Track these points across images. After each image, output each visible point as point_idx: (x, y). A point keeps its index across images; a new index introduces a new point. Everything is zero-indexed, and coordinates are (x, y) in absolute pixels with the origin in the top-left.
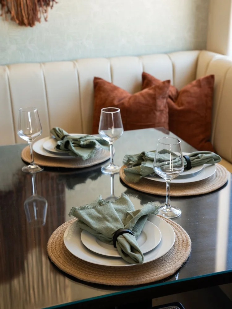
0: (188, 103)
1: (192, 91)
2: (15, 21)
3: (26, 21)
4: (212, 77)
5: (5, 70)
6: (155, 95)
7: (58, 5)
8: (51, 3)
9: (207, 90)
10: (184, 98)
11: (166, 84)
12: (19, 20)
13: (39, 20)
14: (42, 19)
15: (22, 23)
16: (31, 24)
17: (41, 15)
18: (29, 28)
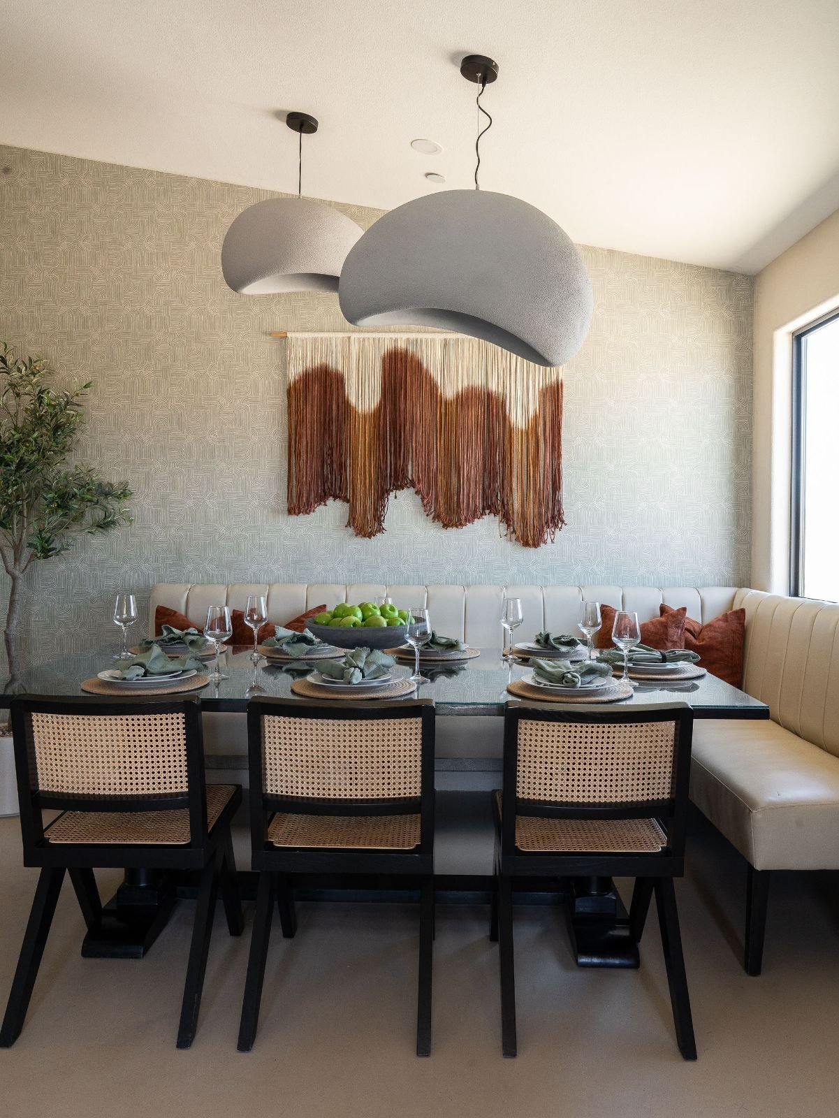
0: (710, 638)
1: (716, 625)
2: (519, 541)
3: (531, 542)
4: (743, 611)
5: (502, 590)
6: (667, 623)
7: (566, 527)
8: (560, 526)
9: (734, 625)
10: (706, 634)
11: (682, 611)
12: (523, 541)
13: (545, 542)
14: (549, 541)
15: (526, 544)
16: (536, 545)
17: (547, 537)
18: (532, 550)
